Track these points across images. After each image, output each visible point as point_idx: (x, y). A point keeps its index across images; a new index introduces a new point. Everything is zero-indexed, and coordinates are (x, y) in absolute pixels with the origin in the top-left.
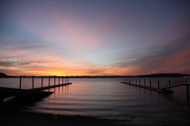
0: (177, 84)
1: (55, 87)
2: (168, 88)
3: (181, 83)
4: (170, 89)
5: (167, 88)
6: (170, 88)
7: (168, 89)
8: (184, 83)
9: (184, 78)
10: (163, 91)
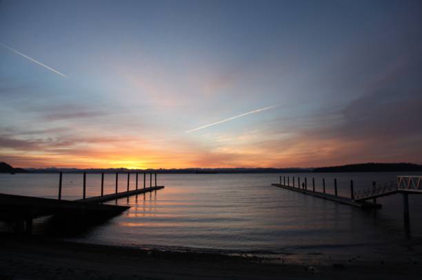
0: (387, 191)
1: (128, 194)
2: (370, 198)
3: (393, 190)
4: (375, 201)
5: (367, 199)
6: (374, 198)
7: (371, 201)
8: (399, 189)
9: (399, 178)
10: (360, 205)
